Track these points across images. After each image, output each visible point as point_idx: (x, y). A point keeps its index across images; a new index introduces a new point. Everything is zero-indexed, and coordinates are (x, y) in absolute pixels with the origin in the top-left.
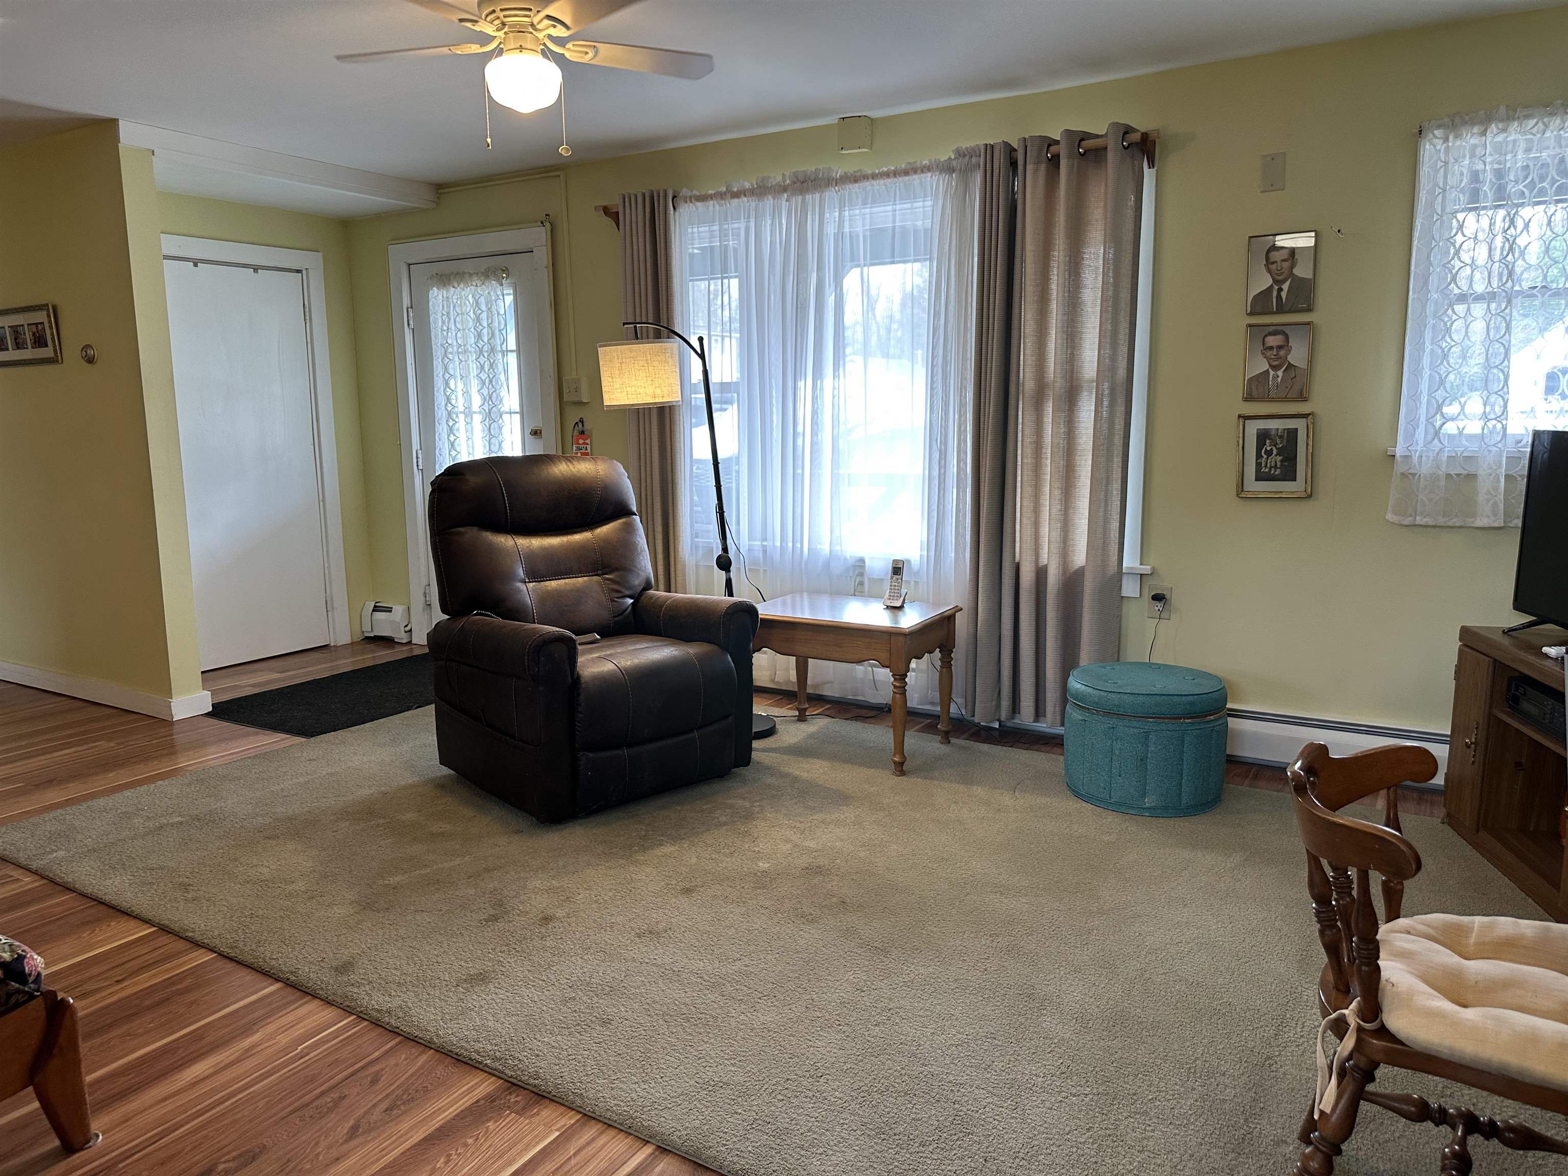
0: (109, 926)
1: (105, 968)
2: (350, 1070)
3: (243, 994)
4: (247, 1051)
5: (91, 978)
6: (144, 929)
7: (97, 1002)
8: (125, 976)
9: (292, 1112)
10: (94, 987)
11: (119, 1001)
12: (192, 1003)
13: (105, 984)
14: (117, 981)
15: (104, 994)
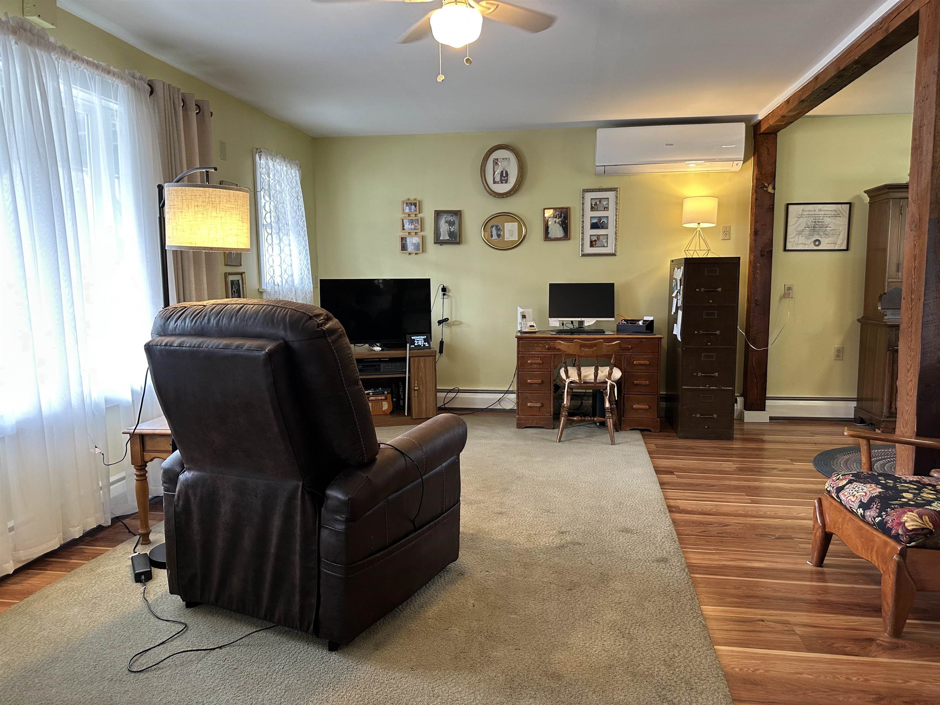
0: (741, 669)
1: (762, 634)
2: (708, 537)
3: (712, 580)
4: (732, 561)
5: (777, 632)
6: (722, 650)
7: (781, 615)
8: (757, 622)
9: (739, 538)
10: (778, 625)
11: (768, 609)
12: (736, 588)
13: (770, 623)
14: (763, 621)
15: (774, 618)
